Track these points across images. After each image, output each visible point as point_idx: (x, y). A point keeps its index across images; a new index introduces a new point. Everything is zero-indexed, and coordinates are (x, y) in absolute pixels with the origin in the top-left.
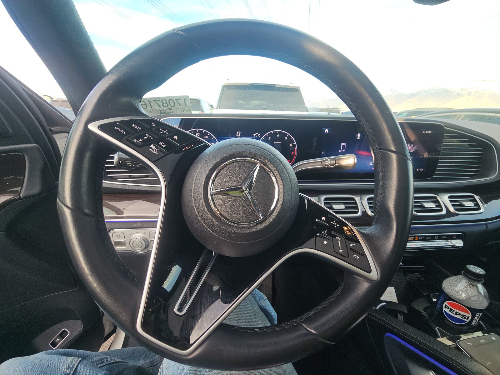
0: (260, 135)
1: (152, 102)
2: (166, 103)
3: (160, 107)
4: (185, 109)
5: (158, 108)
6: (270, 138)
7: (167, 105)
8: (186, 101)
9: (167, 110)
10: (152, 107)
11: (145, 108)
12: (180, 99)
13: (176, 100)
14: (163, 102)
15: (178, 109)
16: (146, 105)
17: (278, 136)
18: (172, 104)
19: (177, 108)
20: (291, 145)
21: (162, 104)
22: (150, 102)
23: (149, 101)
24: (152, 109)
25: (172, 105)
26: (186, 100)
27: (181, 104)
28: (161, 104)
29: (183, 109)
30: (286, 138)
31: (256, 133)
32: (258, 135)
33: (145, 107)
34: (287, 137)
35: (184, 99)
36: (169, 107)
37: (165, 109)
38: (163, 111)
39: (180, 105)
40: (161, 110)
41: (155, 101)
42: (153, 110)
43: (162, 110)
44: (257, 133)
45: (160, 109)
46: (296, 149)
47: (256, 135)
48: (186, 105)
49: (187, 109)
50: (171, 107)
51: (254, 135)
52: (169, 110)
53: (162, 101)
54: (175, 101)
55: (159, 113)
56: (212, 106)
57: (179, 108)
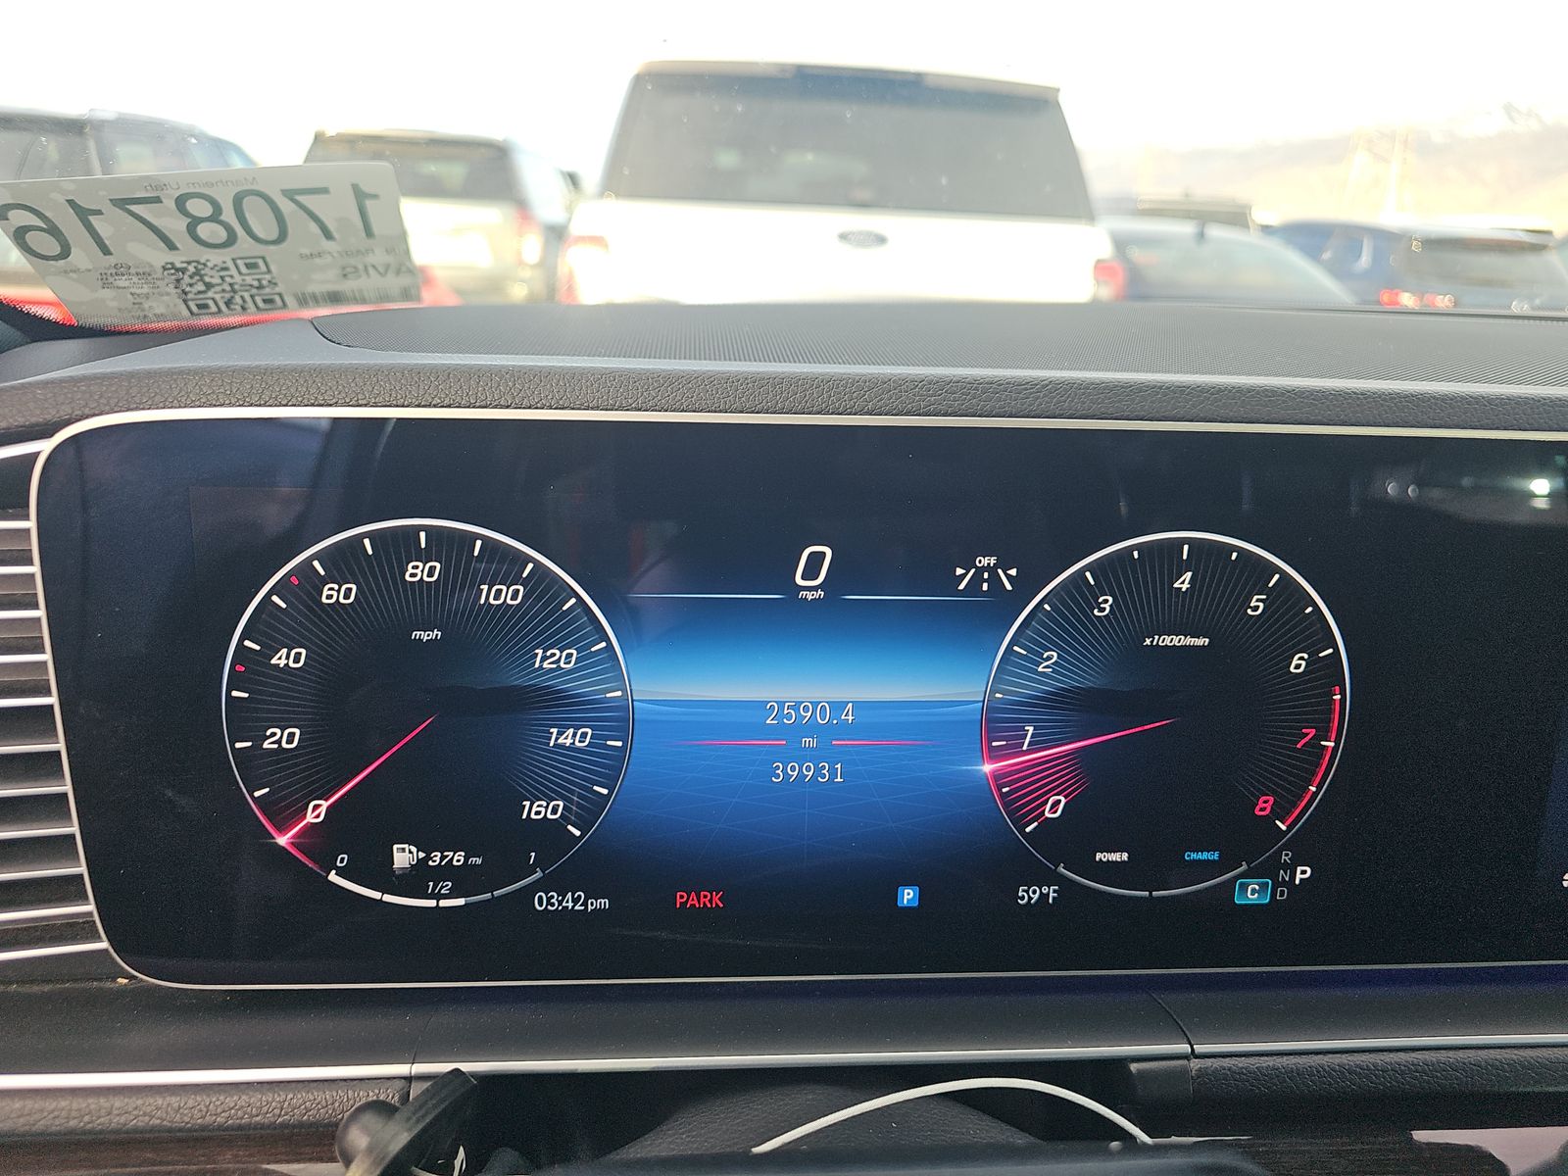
0: (1013, 572)
1: (99, 212)
2: (215, 217)
3: (172, 246)
4: (370, 259)
5: (156, 256)
6: (1107, 602)
7: (223, 235)
8: (369, 204)
9: (233, 271)
10: (106, 251)
11: (55, 258)
12: (325, 191)
13: (290, 194)
14: (186, 214)
15: (317, 261)
16: (53, 230)
17: (1184, 583)
18: (262, 224)
19: (307, 251)
20: (1298, 663)
21: (182, 223)
22: (83, 214)
23: (71, 202)
24: (112, 260)
25: (261, 235)
26: (375, 197)
27: (331, 226)
28: (176, 226)
29: (352, 261)
30: (1257, 604)
31: (985, 561)
32: (995, 580)
33: (53, 247)
34: (1269, 592)
35: (355, 188)
36: (245, 245)
37: (214, 258)
38: (197, 272)
39: (328, 235)
40: (184, 271)
41: (121, 203)
42: (121, 270)
43: (191, 269)
44: (993, 561)
45: (178, 260)
46: (1343, 697)
47: (977, 580)
48: (369, 233)
49: (379, 257)
50: (259, 249)
51: (959, 571)
52: (248, 266)
53: (181, 202)
54: (286, 207)
55: (171, 289)
56: (573, 179)
57: (320, 255)
